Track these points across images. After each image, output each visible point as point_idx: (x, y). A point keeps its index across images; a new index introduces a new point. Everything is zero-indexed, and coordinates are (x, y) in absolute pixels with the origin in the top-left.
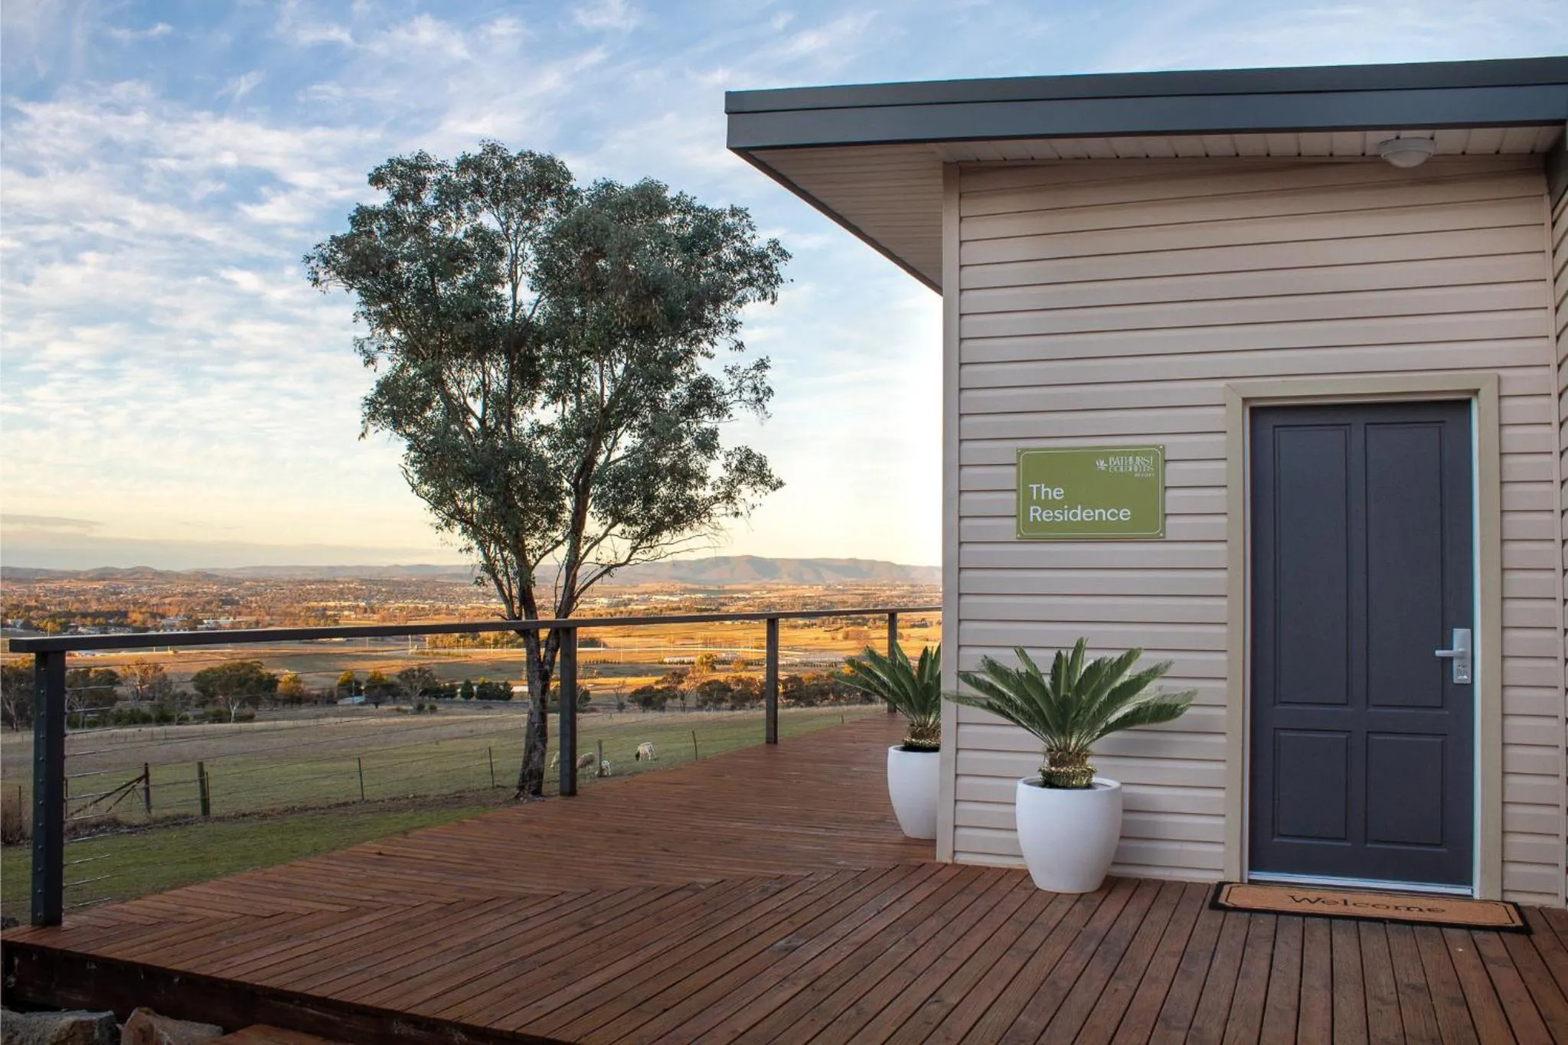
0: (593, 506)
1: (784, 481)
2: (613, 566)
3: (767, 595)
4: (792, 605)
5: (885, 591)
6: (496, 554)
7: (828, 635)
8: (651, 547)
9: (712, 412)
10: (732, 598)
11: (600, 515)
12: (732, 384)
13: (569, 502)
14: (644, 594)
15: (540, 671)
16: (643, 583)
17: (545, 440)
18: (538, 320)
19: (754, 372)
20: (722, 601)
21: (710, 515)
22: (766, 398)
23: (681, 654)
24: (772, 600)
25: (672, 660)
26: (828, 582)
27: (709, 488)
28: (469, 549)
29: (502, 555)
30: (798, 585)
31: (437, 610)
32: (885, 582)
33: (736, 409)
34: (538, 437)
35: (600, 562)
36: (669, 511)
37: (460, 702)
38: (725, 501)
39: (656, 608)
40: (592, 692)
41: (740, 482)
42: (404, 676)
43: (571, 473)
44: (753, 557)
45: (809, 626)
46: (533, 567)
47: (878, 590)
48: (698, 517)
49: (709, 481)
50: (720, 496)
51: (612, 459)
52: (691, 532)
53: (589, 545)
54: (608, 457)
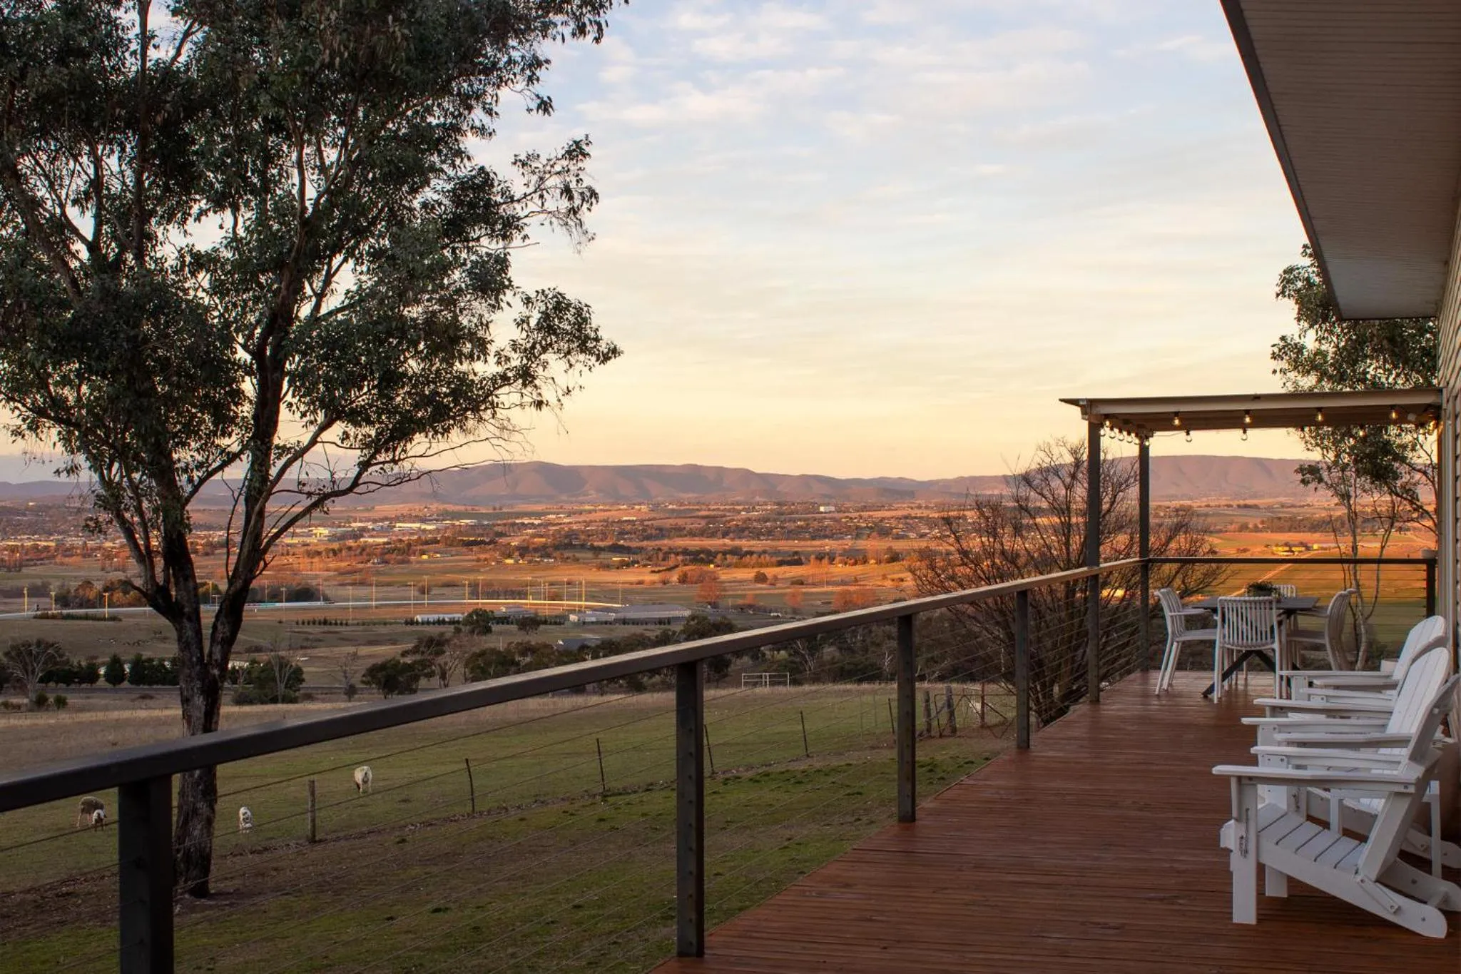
0: (290, 393)
1: (620, 347)
2: (326, 497)
3: (566, 520)
4: (604, 534)
5: (739, 512)
6: (122, 477)
7: (656, 577)
8: (394, 461)
9: (493, 231)
10: (514, 524)
11: (303, 408)
12: (527, 185)
13: (249, 386)
14: (383, 520)
15: (203, 681)
16: (381, 503)
17: (204, 279)
18: (188, 70)
19: (565, 163)
20: (499, 529)
21: (494, 406)
22: (585, 206)
23: (439, 609)
24: (575, 527)
25: (426, 617)
26: (655, 501)
27: (492, 360)
28: (72, 470)
29: (130, 480)
30: (612, 504)
31: (67, 550)
32: (738, 498)
33: (534, 227)
34: (193, 274)
35: (306, 489)
36: (423, 402)
37: (105, 690)
38: (520, 381)
39: (401, 541)
40: (304, 669)
41: (544, 350)
42: (13, 654)
43: (251, 336)
44: (547, 465)
45: (628, 565)
46: (188, 500)
47: (729, 511)
48: (476, 410)
49: (492, 349)
50: (510, 374)
51: (324, 310)
52: (462, 435)
53: (284, 459)
54: (317, 307)
